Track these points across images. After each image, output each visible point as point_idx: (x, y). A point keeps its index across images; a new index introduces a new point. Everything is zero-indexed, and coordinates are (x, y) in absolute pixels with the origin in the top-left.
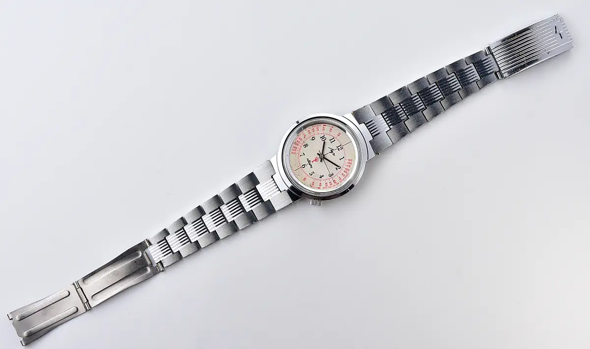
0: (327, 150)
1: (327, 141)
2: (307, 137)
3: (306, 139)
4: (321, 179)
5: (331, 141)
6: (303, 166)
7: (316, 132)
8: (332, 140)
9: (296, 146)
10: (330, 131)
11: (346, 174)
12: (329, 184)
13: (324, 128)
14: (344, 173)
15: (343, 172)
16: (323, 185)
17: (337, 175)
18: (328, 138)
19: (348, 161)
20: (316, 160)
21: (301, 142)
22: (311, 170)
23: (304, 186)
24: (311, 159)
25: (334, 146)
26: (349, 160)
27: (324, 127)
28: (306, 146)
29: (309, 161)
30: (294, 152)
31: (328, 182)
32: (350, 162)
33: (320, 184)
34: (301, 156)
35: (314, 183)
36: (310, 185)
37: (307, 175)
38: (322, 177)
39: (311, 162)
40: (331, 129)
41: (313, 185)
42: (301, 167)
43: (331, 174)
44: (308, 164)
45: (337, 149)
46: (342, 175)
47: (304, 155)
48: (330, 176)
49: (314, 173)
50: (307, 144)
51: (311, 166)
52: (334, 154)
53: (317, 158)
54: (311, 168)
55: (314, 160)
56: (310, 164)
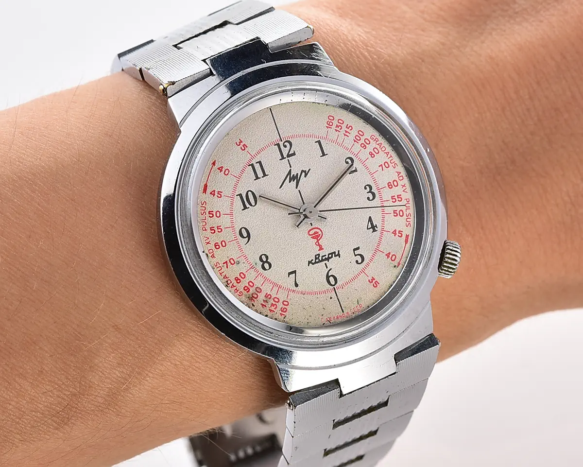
0: (289, 193)
1: (259, 187)
2: (236, 255)
3: (242, 260)
4: (379, 229)
5: (260, 174)
6: (332, 279)
7: (224, 221)
8: (259, 170)
9: (261, 297)
10: (227, 172)
11: (373, 145)
13: (213, 193)
14: (370, 148)
15: (364, 154)
16: (399, 223)
17: (372, 174)
18: (248, 183)
19: (332, 131)
20: (317, 237)
21: (251, 276)
22: (347, 256)
24: (312, 251)
25: (277, 169)
26: (329, 125)
27: (209, 190)
28: (265, 262)
29: (318, 259)
30: (280, 305)
31: (390, 206)
32: (335, 123)
33: (395, 236)
34: (297, 285)
35: (390, 253)
36: (395, 266)
37: (363, 271)
38: (372, 224)
39: (322, 253)
40: (220, 169)
41: (396, 257)
42: (334, 288)
43: (368, 193)
44: (325, 264)
45: (288, 160)
46: (373, 156)
47: (295, 272)
48: (374, 198)
49: (358, 248)
50: (261, 259)
51: (334, 255)
52: (303, 174)
53: (312, 232)
54: (339, 255)
55: (317, 244)
56: (327, 257)
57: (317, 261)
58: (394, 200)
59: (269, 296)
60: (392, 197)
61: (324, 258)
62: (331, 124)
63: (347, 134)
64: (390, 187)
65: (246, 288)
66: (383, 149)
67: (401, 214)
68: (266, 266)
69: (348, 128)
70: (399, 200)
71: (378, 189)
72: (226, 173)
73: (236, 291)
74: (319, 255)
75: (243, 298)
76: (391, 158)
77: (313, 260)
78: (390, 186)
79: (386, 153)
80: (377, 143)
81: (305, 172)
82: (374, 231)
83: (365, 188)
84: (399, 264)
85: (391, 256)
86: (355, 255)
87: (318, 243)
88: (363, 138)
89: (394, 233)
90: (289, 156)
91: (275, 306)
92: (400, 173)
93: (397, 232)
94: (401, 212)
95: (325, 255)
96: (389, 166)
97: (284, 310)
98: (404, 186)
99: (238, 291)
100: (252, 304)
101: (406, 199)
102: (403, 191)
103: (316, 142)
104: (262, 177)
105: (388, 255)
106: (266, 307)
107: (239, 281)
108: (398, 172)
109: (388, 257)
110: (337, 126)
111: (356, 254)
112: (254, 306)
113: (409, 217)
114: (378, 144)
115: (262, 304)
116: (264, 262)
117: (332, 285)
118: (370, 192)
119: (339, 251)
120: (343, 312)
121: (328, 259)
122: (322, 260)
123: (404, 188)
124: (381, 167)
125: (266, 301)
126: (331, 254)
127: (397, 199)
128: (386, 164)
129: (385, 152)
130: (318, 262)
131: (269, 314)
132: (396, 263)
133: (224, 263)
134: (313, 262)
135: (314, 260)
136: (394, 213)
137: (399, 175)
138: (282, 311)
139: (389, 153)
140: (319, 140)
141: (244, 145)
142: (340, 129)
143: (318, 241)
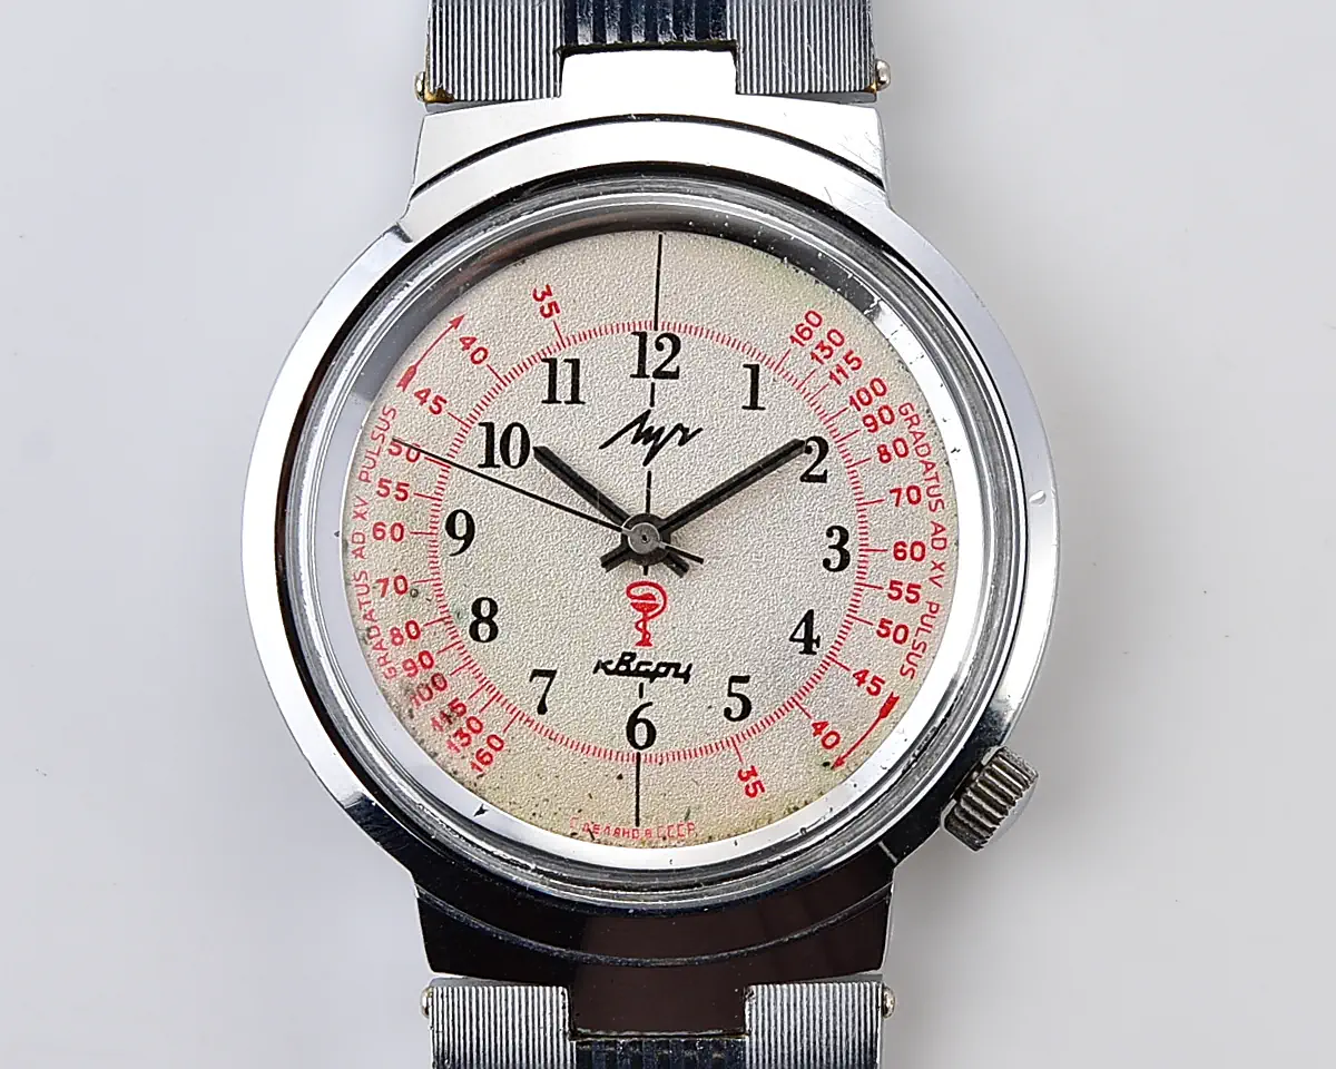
0: (621, 475)
1: (548, 424)
2: (417, 572)
3: (427, 590)
4: (822, 651)
5: (564, 391)
6: (641, 733)
7: (420, 478)
8: (565, 381)
9: (442, 700)
10: (477, 355)
11: (900, 428)
12: (901, 612)
13: (422, 396)
14: (886, 435)
15: (865, 444)
16: (883, 658)
17: (862, 504)
18: (522, 404)
19: (802, 353)
20: (647, 608)
21: (433, 640)
22: (710, 688)
23: (807, 818)
24: (619, 637)
25: (613, 395)
26: (800, 336)
27: (417, 384)
28: (484, 618)
29: (625, 666)
30: (478, 742)
31: (878, 606)
32: (820, 335)
33: (859, 685)
34: (542, 709)
35: (824, 724)
36: (826, 764)
37: (733, 742)
38: (809, 631)
39: (643, 654)
40: (467, 342)
41: (837, 742)
42: (639, 754)
43: (831, 547)
44: (641, 685)
45: (653, 385)
46: (885, 457)
47: (551, 674)
48: (842, 567)
49: (745, 679)
50: (476, 607)
51: (672, 670)
52: (679, 434)
53: (638, 591)
54: (686, 676)
55: (641, 625)
56: (652, 668)
57: (623, 668)
58: (895, 594)
59: (460, 709)
60: (893, 582)
61: (643, 668)
62: (806, 334)
63: (839, 376)
64: (900, 555)
65: (409, 665)
66: (923, 450)
67: (900, 637)
68: (484, 629)
69: (849, 363)
70: (907, 599)
71: (865, 548)
72: (477, 358)
73: (382, 661)
74: (633, 656)
75: (393, 687)
76: (933, 483)
77: (610, 662)
78: (899, 551)
79: (926, 463)
80: (914, 428)
81: (685, 431)
82: (808, 651)
83: (830, 534)
84: (840, 762)
85: (825, 732)
86: (730, 694)
87: (645, 626)
88: (878, 402)
89: (861, 677)
90: (659, 374)
91: (465, 740)
92: (943, 529)
93: (869, 678)
94: (902, 631)
95: (650, 664)
96: (919, 500)
97: (483, 759)
98: (939, 567)
99: (386, 663)
100: (411, 711)
101: (931, 604)
102: (931, 579)
103: (745, 366)
104: (567, 402)
105: (819, 727)
106: (441, 729)
107: (398, 640)
108: (937, 525)
109: (818, 732)
110: (821, 346)
111: (733, 691)
112: (412, 717)
113: (919, 652)
114: (914, 433)
115: (433, 719)
116: (480, 619)
117: (635, 745)
118: (839, 547)
119: (690, 667)
120: (637, 824)
121: (652, 676)
122: (637, 673)
123: (937, 572)
124: (895, 495)
125: (447, 718)
126: (669, 666)
127: (905, 593)
128: (913, 492)
129: (926, 459)
130: (621, 673)
131: (444, 754)
132: (831, 756)
133: (379, 581)
134: (611, 667)
135: (616, 663)
136: (881, 626)
137: (936, 532)
138: (477, 758)
139: (934, 465)
140: (757, 366)
141: (553, 305)
142: (826, 357)
143: (644, 620)
